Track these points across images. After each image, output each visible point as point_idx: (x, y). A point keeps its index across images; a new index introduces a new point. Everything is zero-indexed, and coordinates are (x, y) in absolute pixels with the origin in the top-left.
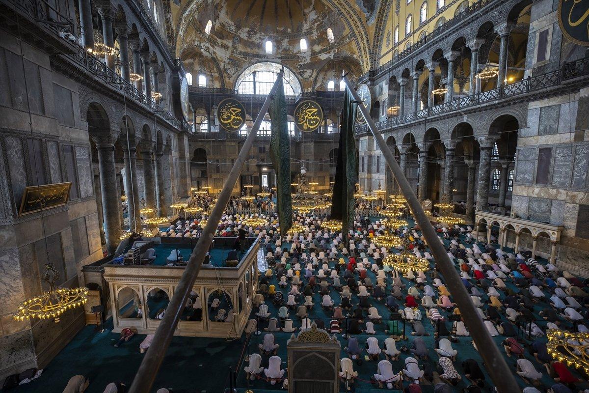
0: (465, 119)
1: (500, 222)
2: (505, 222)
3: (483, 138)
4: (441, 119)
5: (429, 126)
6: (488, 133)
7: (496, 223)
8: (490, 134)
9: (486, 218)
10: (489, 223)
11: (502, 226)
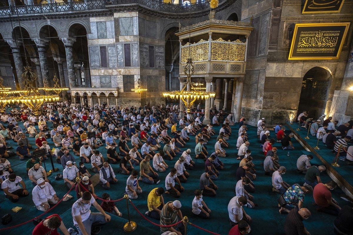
0: (49, 22)
1: (87, 92)
2: (90, 91)
3: (65, 39)
4: (27, 20)
5: (16, 25)
6: (68, 35)
7: (85, 93)
8: (69, 36)
9: (78, 92)
10: (81, 94)
11: (89, 95)
